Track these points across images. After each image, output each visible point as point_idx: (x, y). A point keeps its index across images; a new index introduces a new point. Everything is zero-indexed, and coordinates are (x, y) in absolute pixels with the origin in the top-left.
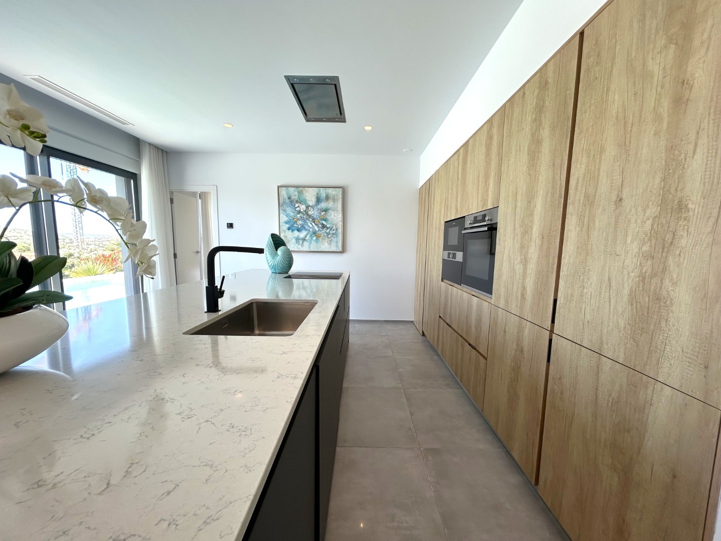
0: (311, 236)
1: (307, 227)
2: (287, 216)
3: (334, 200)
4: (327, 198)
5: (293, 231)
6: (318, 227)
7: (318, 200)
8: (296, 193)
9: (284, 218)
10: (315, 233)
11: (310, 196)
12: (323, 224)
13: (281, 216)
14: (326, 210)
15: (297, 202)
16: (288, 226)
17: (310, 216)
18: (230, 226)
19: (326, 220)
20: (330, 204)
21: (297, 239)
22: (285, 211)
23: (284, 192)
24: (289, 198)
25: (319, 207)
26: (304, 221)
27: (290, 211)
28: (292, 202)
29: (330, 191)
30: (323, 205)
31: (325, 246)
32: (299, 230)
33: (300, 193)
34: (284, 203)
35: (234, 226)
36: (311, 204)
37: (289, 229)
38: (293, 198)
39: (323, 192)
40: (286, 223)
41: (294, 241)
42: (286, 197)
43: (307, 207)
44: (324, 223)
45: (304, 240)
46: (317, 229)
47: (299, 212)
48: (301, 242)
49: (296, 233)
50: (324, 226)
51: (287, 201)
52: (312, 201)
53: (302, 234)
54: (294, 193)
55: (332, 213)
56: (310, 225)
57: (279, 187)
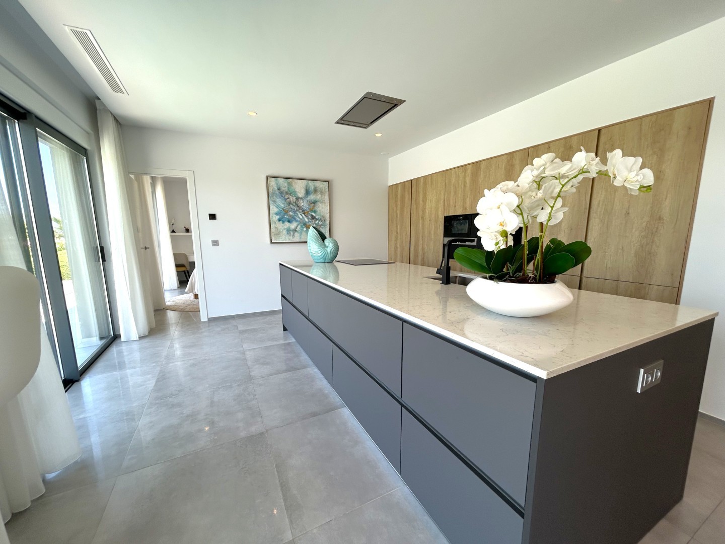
0: (301, 227)
1: (297, 218)
2: (277, 207)
3: (322, 193)
4: (316, 191)
5: (283, 222)
6: (308, 218)
7: (307, 192)
8: (286, 185)
9: (274, 209)
10: (305, 224)
11: (299, 188)
12: (312, 216)
13: (271, 207)
14: (315, 202)
15: (287, 193)
16: (278, 217)
17: (299, 207)
18: (213, 217)
19: (315, 212)
20: (318, 197)
21: (288, 230)
22: (274, 202)
23: (272, 182)
24: (279, 189)
25: (308, 199)
26: (295, 212)
27: (280, 202)
28: (281, 193)
29: (318, 184)
30: (312, 197)
32: (289, 221)
33: (290, 185)
34: (273, 194)
35: (217, 217)
36: (300, 196)
37: (279, 220)
38: (283, 189)
39: (312, 185)
40: (277, 214)
41: (285, 232)
42: (276, 188)
43: (297, 199)
44: (313, 214)
45: (295, 230)
46: (307, 220)
47: (290, 203)
48: (292, 233)
49: (287, 224)
50: (313, 218)
51: (277, 192)
52: (301, 193)
53: (293, 226)
54: (283, 183)
55: (321, 205)
56: (300, 216)
57: (268, 177)
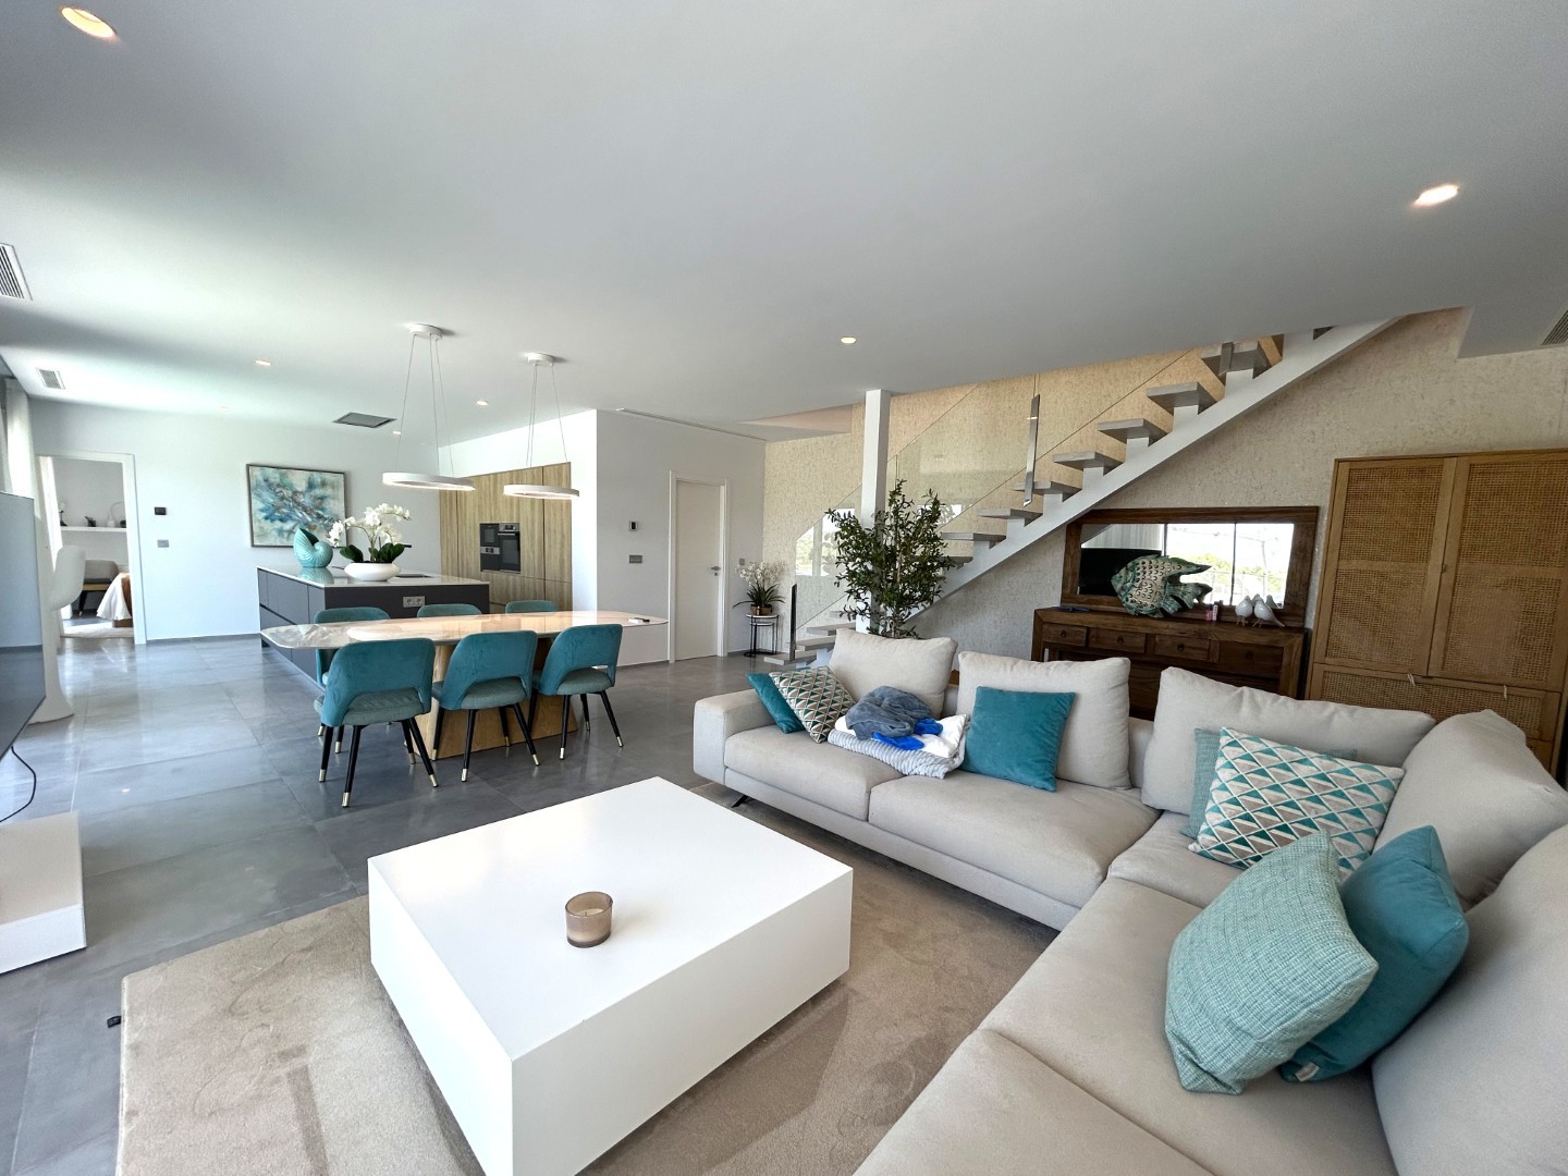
1: (294, 517)
2: (263, 502)
3: (333, 487)
4: (324, 484)
5: (272, 521)
6: (312, 517)
7: (311, 486)
8: (277, 475)
9: (258, 505)
10: (308, 524)
11: (299, 481)
12: (318, 514)
13: (253, 501)
14: (322, 498)
15: (278, 485)
16: (264, 514)
17: (299, 504)
18: (161, 511)
19: (322, 509)
20: (328, 491)
21: (281, 532)
22: (259, 496)
23: (256, 472)
24: (266, 480)
25: (312, 493)
26: (291, 509)
27: (266, 496)
28: (269, 485)
29: (328, 477)
30: (318, 492)
32: (282, 520)
33: (283, 475)
34: (258, 485)
35: (168, 511)
36: (300, 489)
37: (266, 518)
38: (272, 480)
39: (317, 478)
40: (262, 510)
41: (275, 533)
42: (261, 478)
43: (295, 493)
44: (320, 512)
45: (290, 532)
46: (310, 520)
47: (282, 498)
48: (286, 535)
49: (278, 524)
50: (320, 517)
51: (263, 484)
52: (301, 486)
53: (288, 526)
54: (274, 476)
55: (332, 502)
56: (299, 514)
57: (248, 466)
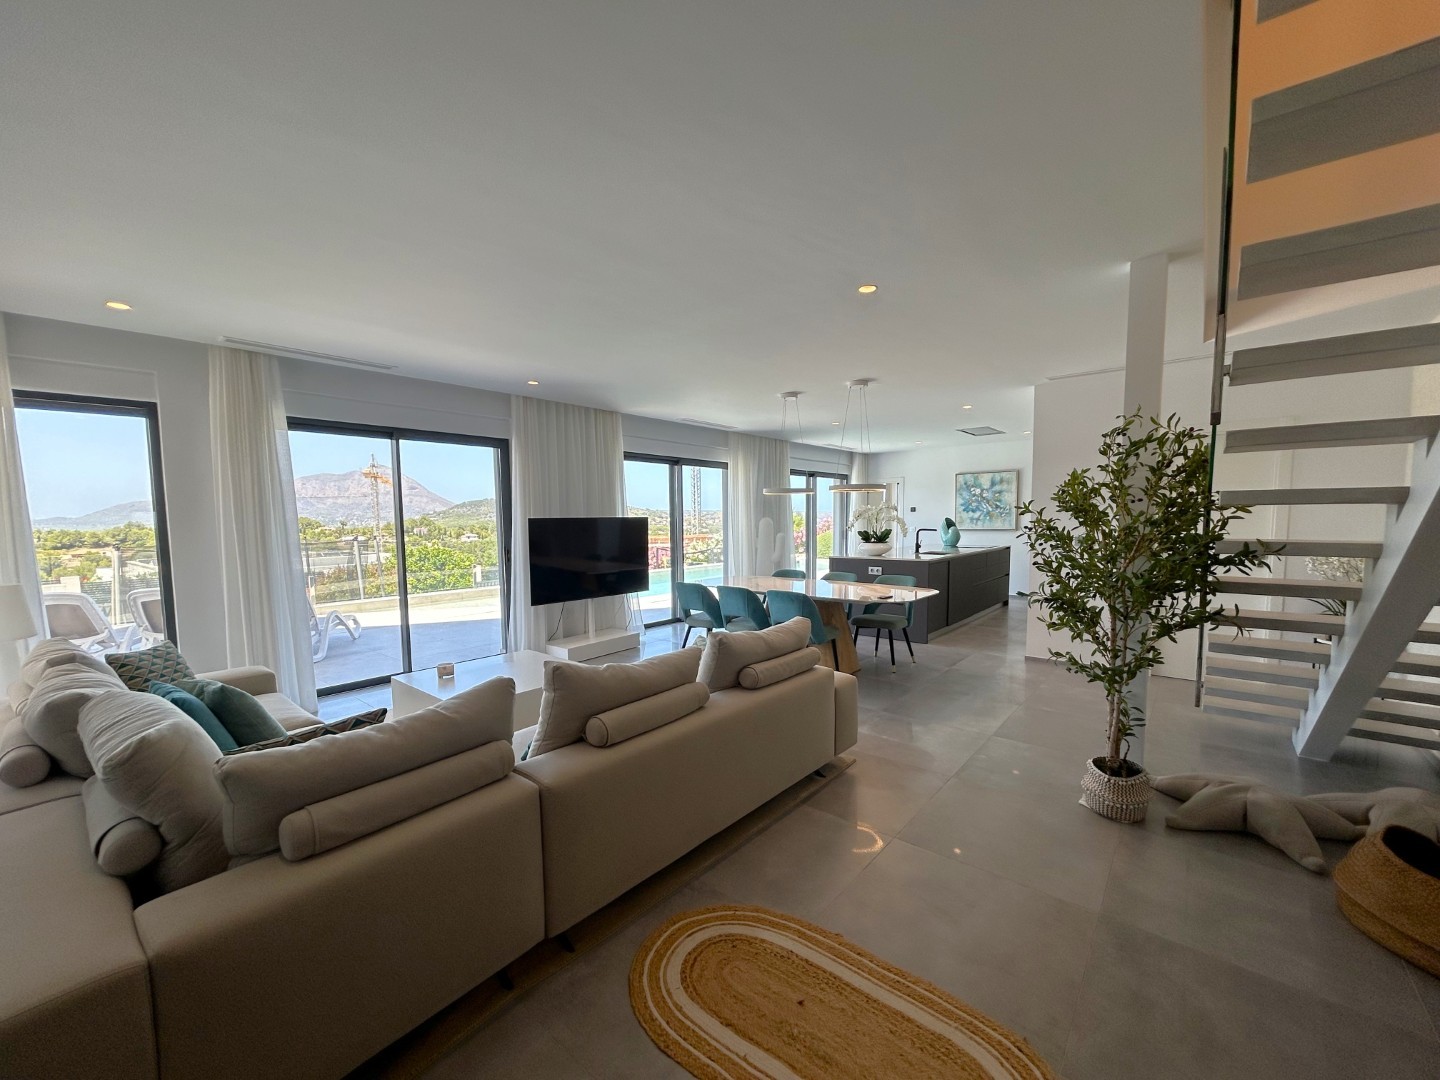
0: (984, 516)
1: (981, 508)
2: (963, 499)
3: (1008, 483)
4: (1001, 481)
5: (967, 512)
6: (992, 507)
7: (993, 484)
8: (973, 479)
9: (960, 501)
10: (988, 513)
11: (985, 481)
12: (996, 505)
13: (958, 499)
14: (1000, 492)
15: (973, 486)
16: (963, 508)
17: (984, 498)
18: (913, 510)
19: (1000, 501)
20: (1005, 487)
21: (972, 519)
22: (961, 495)
23: (961, 478)
24: (965, 484)
25: (993, 489)
26: (979, 502)
27: (966, 494)
28: (968, 487)
29: (1004, 475)
30: (997, 488)
31: (998, 525)
32: (973, 511)
33: (976, 479)
34: (961, 488)
35: (916, 510)
36: (985, 487)
37: (964, 510)
38: (969, 483)
39: (998, 476)
40: (962, 505)
41: (969, 521)
42: (963, 483)
43: (982, 491)
44: (998, 503)
45: (978, 519)
46: (990, 509)
47: (974, 495)
48: (975, 521)
49: (971, 514)
50: (997, 507)
51: (964, 486)
52: (986, 485)
53: (977, 515)
54: (970, 478)
55: (1006, 494)
56: (984, 506)
57: (957, 475)
